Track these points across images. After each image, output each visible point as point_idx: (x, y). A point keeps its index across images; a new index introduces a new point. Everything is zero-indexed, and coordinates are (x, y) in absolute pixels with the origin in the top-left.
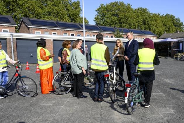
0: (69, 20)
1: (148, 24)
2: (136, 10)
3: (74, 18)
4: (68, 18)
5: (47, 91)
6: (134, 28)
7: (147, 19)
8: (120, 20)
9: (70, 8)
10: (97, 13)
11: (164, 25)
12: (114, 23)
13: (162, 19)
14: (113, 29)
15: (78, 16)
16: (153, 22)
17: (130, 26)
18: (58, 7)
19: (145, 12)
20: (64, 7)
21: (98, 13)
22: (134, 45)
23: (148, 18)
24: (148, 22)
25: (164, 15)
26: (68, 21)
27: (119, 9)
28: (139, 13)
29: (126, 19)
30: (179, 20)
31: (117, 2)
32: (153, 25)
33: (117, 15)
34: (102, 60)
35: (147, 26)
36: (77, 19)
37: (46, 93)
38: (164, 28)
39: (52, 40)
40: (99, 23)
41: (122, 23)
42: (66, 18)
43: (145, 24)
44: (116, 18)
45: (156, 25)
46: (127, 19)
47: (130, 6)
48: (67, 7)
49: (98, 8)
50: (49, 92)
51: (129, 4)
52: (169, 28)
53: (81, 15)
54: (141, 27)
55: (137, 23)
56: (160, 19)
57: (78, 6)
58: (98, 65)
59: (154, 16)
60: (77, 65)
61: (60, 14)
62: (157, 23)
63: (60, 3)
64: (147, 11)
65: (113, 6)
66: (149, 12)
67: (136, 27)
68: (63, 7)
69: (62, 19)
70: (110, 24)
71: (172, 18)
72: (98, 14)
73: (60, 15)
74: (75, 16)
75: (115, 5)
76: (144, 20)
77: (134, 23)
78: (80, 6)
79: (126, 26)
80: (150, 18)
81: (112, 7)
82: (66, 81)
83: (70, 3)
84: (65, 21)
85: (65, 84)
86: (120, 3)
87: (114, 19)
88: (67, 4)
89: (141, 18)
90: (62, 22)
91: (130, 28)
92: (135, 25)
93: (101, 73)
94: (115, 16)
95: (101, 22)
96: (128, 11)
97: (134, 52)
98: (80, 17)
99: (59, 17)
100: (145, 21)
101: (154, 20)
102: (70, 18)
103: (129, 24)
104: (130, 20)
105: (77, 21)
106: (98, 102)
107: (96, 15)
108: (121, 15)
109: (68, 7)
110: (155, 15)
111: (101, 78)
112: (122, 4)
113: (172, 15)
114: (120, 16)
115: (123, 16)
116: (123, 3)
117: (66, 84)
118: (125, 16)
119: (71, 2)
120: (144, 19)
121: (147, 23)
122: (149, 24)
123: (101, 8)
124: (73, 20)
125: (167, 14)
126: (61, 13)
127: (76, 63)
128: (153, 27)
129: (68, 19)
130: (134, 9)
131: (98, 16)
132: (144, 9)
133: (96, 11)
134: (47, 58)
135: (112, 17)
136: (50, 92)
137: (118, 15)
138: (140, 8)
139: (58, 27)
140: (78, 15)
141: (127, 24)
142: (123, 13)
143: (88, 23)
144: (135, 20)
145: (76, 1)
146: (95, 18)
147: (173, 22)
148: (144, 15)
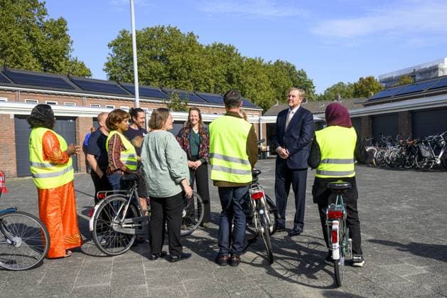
0: (36, 67)
1: (238, 81)
2: (208, 48)
3: (50, 61)
4: (35, 60)
5: (60, 251)
6: (205, 91)
7: (235, 70)
8: (171, 71)
9: (41, 35)
10: (111, 51)
11: (274, 86)
12: (156, 78)
13: (269, 70)
14: (159, 91)
15: (63, 56)
16: (250, 78)
17: (196, 85)
18: (7, 31)
19: (230, 55)
20: (22, 31)
21: (114, 51)
22: (303, 120)
23: (237, 67)
24: (237, 76)
25: (272, 63)
26: (34, 67)
27: (168, 45)
28: (215, 56)
29: (187, 70)
30: (304, 75)
31: (163, 28)
32: (250, 84)
33: (163, 58)
34: (239, 157)
35: (235, 86)
36: (61, 63)
37: (58, 256)
38: (274, 91)
39: (12, 117)
40: (117, 75)
41: (177, 78)
42: (28, 61)
43: (230, 81)
44: (161, 66)
45: (256, 85)
46: (189, 69)
47: (194, 37)
48: (31, 32)
49: (114, 40)
50: (67, 251)
51: (191, 34)
52: (284, 93)
53: (70, 54)
54: (221, 89)
55: (212, 78)
56: (264, 72)
57: (63, 31)
58: (230, 171)
59: (251, 63)
60: (171, 173)
61: (13, 51)
62: (258, 80)
63: (11, 21)
64: (235, 51)
65: (152, 35)
66: (239, 54)
67: (210, 88)
68: (20, 33)
69: (17, 62)
70: (147, 80)
71: (290, 70)
72: (115, 55)
73: (12, 53)
74: (56, 56)
75: (159, 36)
76: (228, 72)
77: (205, 79)
78: (67, 33)
79: (186, 85)
80: (242, 67)
81: (150, 39)
82: (127, 217)
83: (38, 23)
84: (25, 69)
85: (124, 226)
86: (171, 30)
87: (158, 67)
88: (31, 25)
89: (220, 68)
90: (19, 72)
91: (197, 90)
92: (208, 84)
93: (236, 191)
94: (159, 61)
95: (123, 75)
96: (190, 50)
97: (304, 139)
98: (67, 59)
99: (9, 58)
100: (232, 74)
101: (252, 73)
102: (41, 60)
103: (194, 81)
104: (195, 70)
105: (61, 70)
106: (231, 265)
107: (110, 56)
108: (175, 58)
109: (33, 34)
110: (254, 62)
111: (237, 203)
112: (175, 33)
113: (288, 64)
114: (171, 62)
115: (180, 61)
116: (177, 29)
117: (126, 227)
118: (184, 61)
119: (40, 20)
120: (228, 70)
121: (235, 79)
122: (242, 82)
123: (123, 40)
124: (47, 66)
125: (278, 61)
126: (14, 47)
127: (166, 168)
128: (249, 89)
129: (34, 64)
130: (204, 47)
131: (114, 59)
132: (226, 46)
133: (110, 46)
134: (64, 157)
135: (152, 64)
136: (70, 252)
137: (168, 60)
138: (217, 44)
139: (9, 82)
140: (62, 54)
141: (189, 81)
142: (180, 55)
143: (90, 75)
144: (207, 71)
145: (56, 20)
146: (108, 65)
147: (292, 79)
148: (229, 61)
